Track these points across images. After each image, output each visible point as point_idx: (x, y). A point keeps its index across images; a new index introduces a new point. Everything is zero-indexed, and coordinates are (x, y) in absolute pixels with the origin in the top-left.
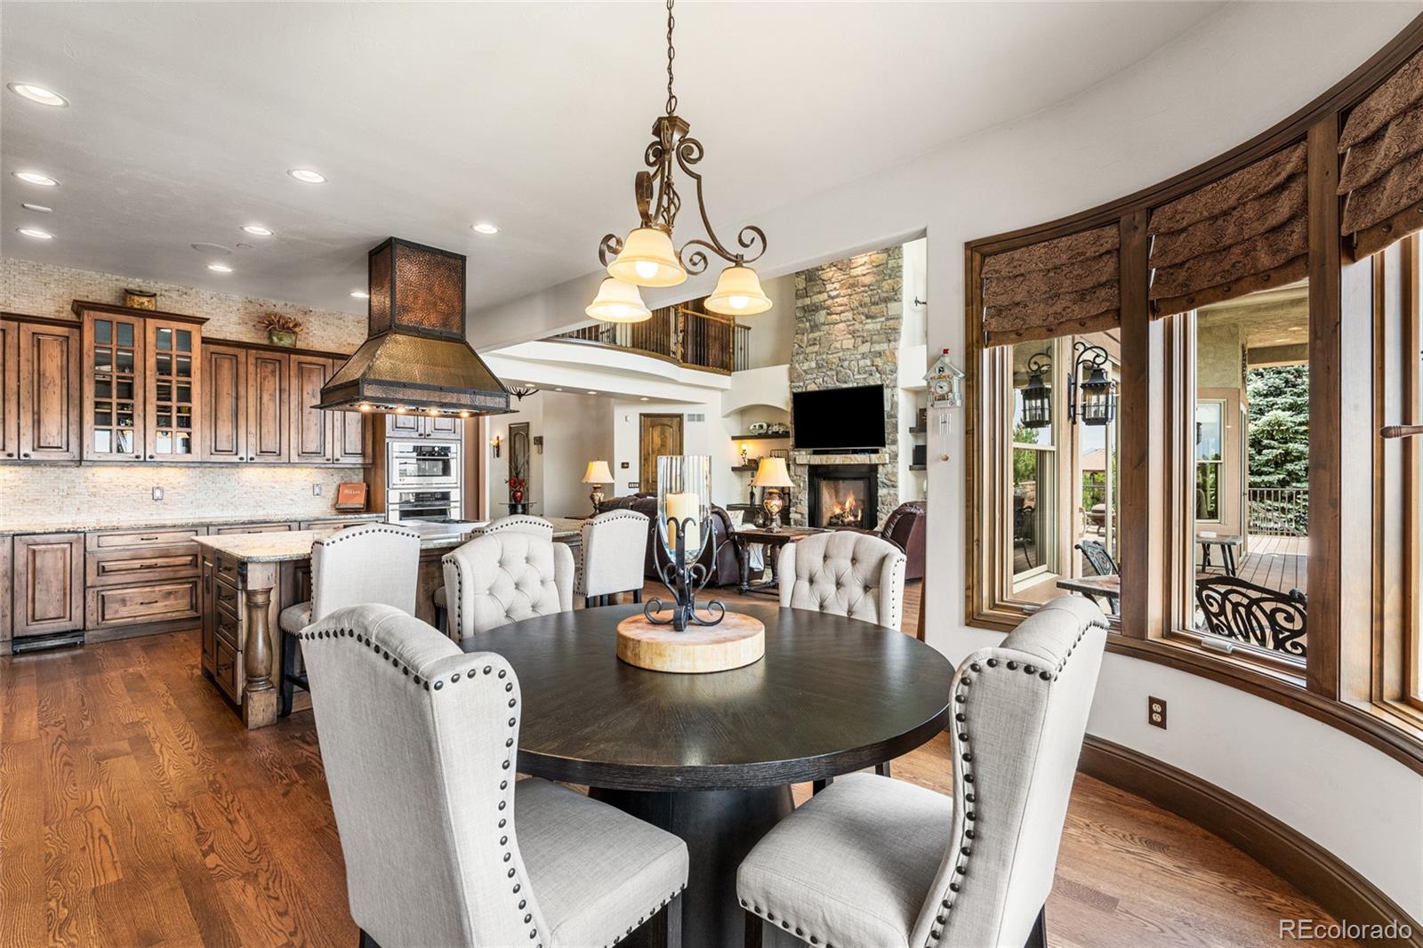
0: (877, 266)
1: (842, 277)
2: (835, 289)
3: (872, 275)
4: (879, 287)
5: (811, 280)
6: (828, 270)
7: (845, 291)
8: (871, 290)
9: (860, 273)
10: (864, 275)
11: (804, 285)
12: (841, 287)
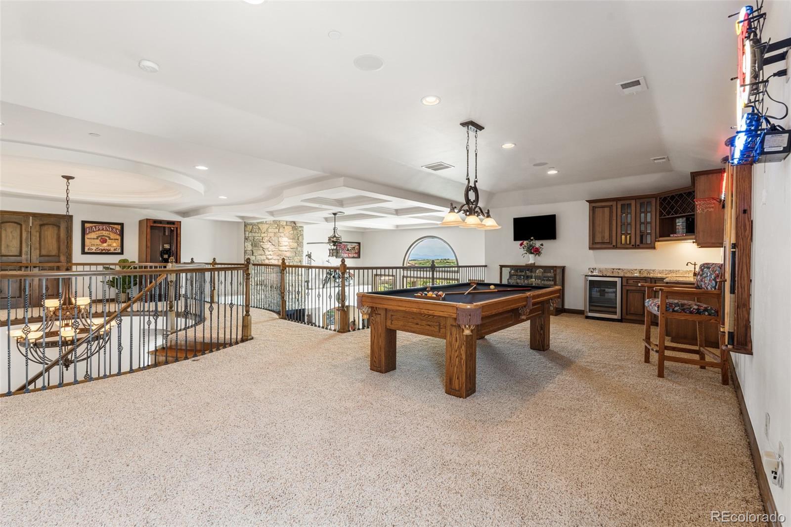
0: (292, 249)
1: (274, 249)
2: (270, 255)
3: (290, 252)
4: (293, 259)
5: (256, 246)
6: (266, 243)
7: (276, 257)
8: (289, 259)
9: (284, 250)
10: (286, 251)
11: (251, 248)
12: (274, 254)
